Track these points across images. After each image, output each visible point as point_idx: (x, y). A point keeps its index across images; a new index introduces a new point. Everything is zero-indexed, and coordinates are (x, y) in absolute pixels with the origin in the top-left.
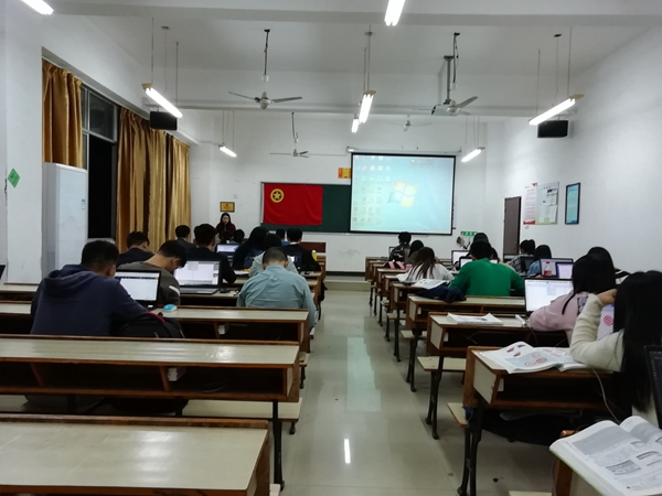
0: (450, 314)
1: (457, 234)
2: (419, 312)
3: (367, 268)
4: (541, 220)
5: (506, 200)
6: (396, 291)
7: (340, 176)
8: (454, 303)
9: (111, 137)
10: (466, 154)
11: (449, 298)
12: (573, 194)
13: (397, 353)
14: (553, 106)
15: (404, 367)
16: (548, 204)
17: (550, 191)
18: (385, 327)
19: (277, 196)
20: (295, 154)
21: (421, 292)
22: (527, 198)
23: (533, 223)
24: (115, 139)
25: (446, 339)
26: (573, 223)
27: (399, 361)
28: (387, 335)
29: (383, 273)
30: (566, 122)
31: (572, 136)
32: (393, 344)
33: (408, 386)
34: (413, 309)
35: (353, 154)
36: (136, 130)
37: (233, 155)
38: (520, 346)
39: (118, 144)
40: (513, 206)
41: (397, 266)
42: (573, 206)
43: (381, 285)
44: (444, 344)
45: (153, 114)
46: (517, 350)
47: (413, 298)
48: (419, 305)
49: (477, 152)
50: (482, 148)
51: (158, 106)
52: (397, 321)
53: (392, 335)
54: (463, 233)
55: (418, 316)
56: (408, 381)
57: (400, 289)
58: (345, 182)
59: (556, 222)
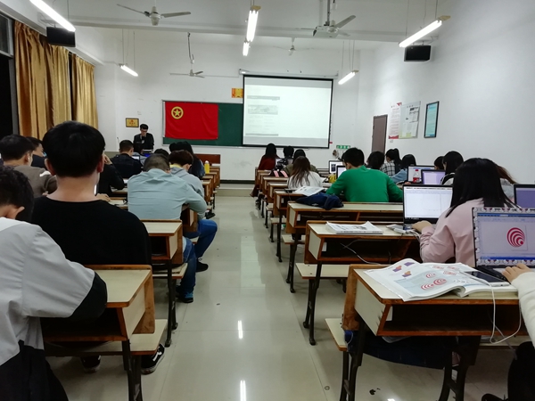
0: (328, 223)
1: (333, 147)
2: (299, 219)
3: (256, 177)
4: (404, 135)
5: (375, 118)
6: (278, 197)
7: (233, 95)
8: (332, 210)
9: (7, 51)
10: (342, 78)
11: (328, 205)
12: (432, 111)
13: (279, 254)
14: (421, 28)
15: (285, 269)
16: (410, 120)
17: (413, 109)
18: (270, 228)
19: (178, 113)
20: (192, 74)
21: (301, 199)
22: (393, 116)
23: (397, 137)
24: (12, 53)
25: (324, 249)
26: (431, 137)
27: (281, 261)
28: (272, 237)
29: (268, 181)
30: (430, 47)
31: (433, 60)
32: (275, 245)
33: (288, 287)
34: (292, 215)
35: (245, 76)
36: (32, 45)
37: (135, 74)
38: (408, 264)
39: (14, 58)
40: (380, 123)
41: (281, 175)
42: (431, 122)
43: (267, 192)
44: (322, 254)
45: (50, 30)
46: (405, 269)
47: (293, 205)
48: (299, 212)
49: (351, 75)
50: (356, 71)
51: (55, 23)
52: (279, 225)
53: (275, 236)
54: (338, 147)
55: (297, 223)
56: (288, 282)
57: (282, 196)
58: (238, 101)
59: (416, 137)
